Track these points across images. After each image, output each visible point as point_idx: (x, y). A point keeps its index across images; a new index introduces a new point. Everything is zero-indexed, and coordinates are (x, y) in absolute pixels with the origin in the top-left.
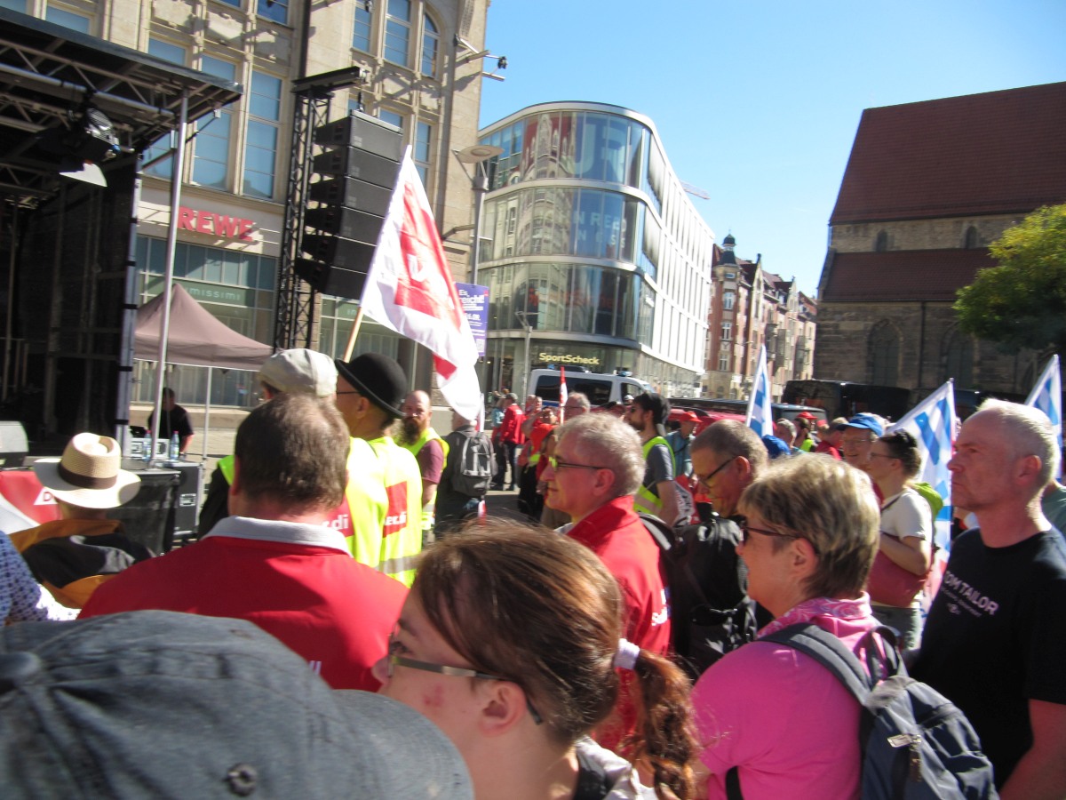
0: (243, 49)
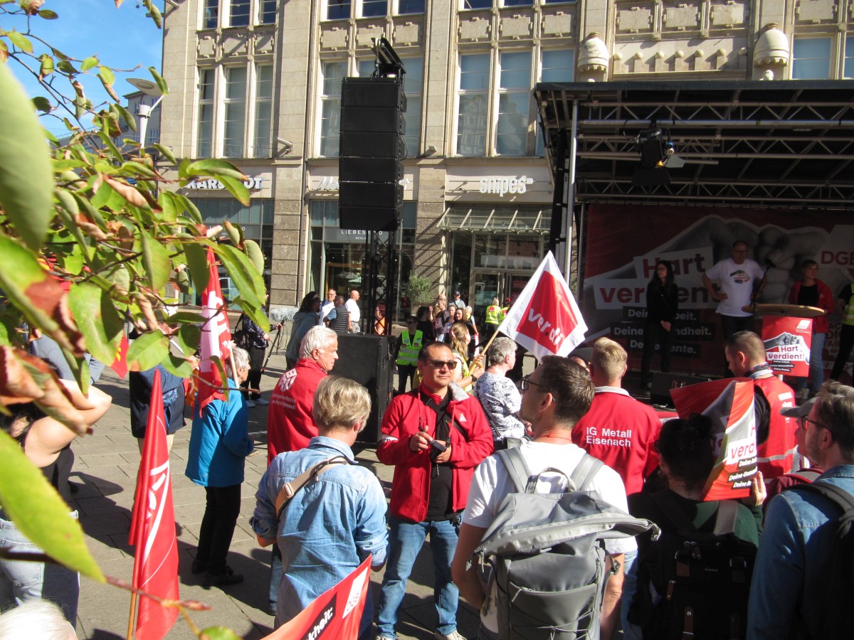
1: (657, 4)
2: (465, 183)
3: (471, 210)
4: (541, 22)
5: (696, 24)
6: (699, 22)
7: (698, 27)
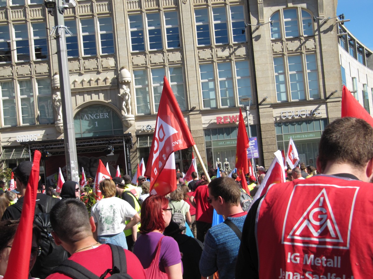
0: (231, 57)
1: (81, 60)
2: (10, 138)
3: (14, 150)
4: (34, 68)
5: (97, 67)
6: (98, 66)
7: (98, 68)
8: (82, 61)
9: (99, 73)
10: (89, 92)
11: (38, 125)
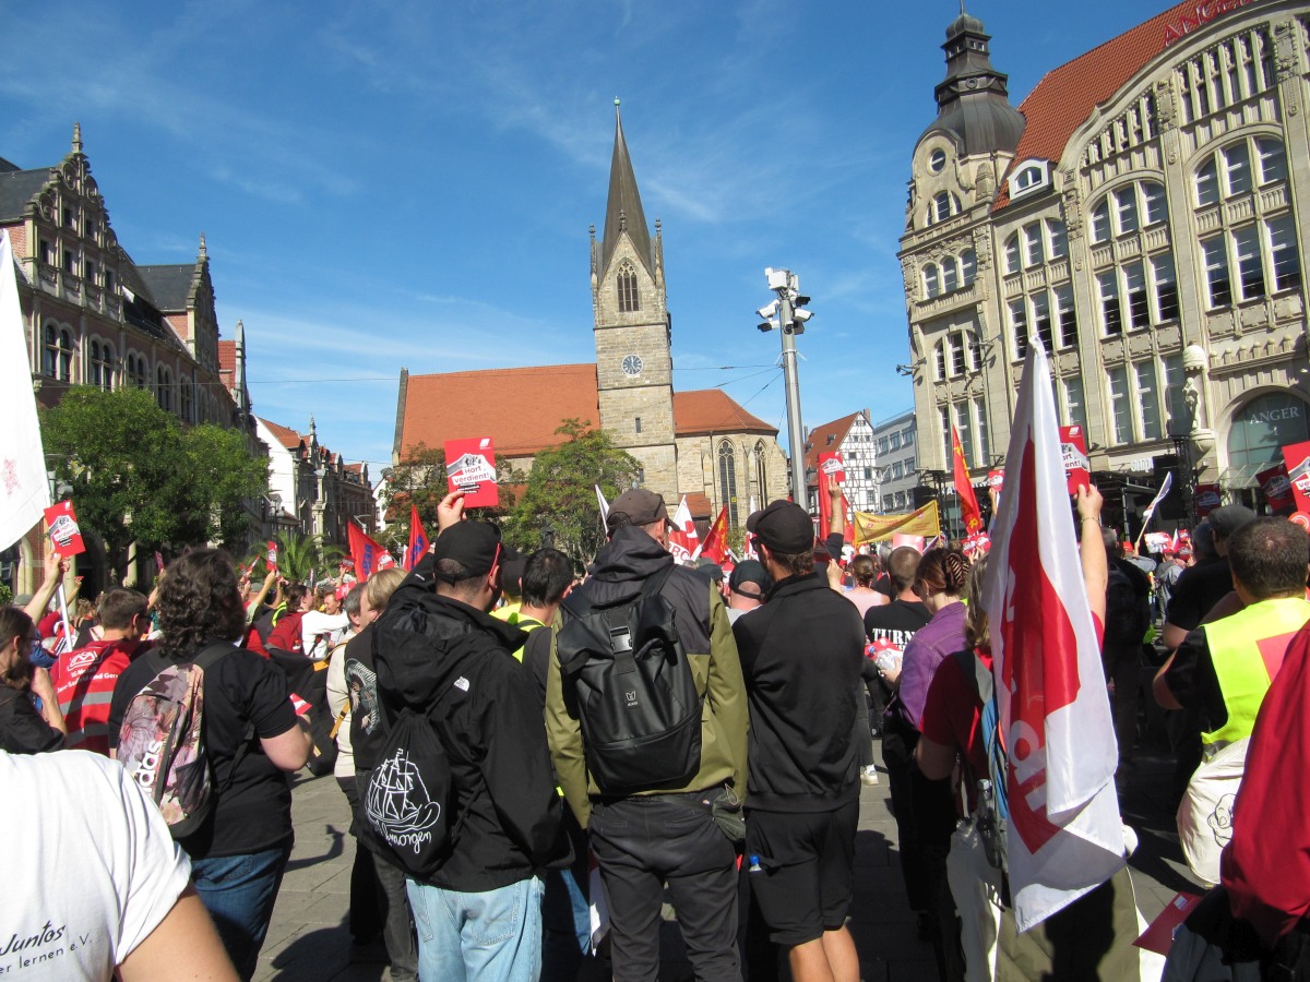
1: (1236, 309)
2: (1123, 465)
4: (1157, 337)
6: (1267, 317)
7: (1268, 321)
8: (1238, 312)
9: (1270, 330)
10: (1253, 369)
11: (1166, 440)
